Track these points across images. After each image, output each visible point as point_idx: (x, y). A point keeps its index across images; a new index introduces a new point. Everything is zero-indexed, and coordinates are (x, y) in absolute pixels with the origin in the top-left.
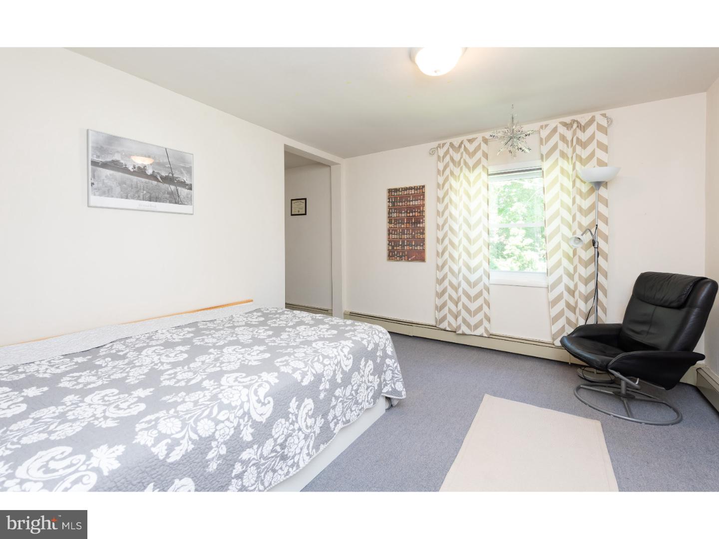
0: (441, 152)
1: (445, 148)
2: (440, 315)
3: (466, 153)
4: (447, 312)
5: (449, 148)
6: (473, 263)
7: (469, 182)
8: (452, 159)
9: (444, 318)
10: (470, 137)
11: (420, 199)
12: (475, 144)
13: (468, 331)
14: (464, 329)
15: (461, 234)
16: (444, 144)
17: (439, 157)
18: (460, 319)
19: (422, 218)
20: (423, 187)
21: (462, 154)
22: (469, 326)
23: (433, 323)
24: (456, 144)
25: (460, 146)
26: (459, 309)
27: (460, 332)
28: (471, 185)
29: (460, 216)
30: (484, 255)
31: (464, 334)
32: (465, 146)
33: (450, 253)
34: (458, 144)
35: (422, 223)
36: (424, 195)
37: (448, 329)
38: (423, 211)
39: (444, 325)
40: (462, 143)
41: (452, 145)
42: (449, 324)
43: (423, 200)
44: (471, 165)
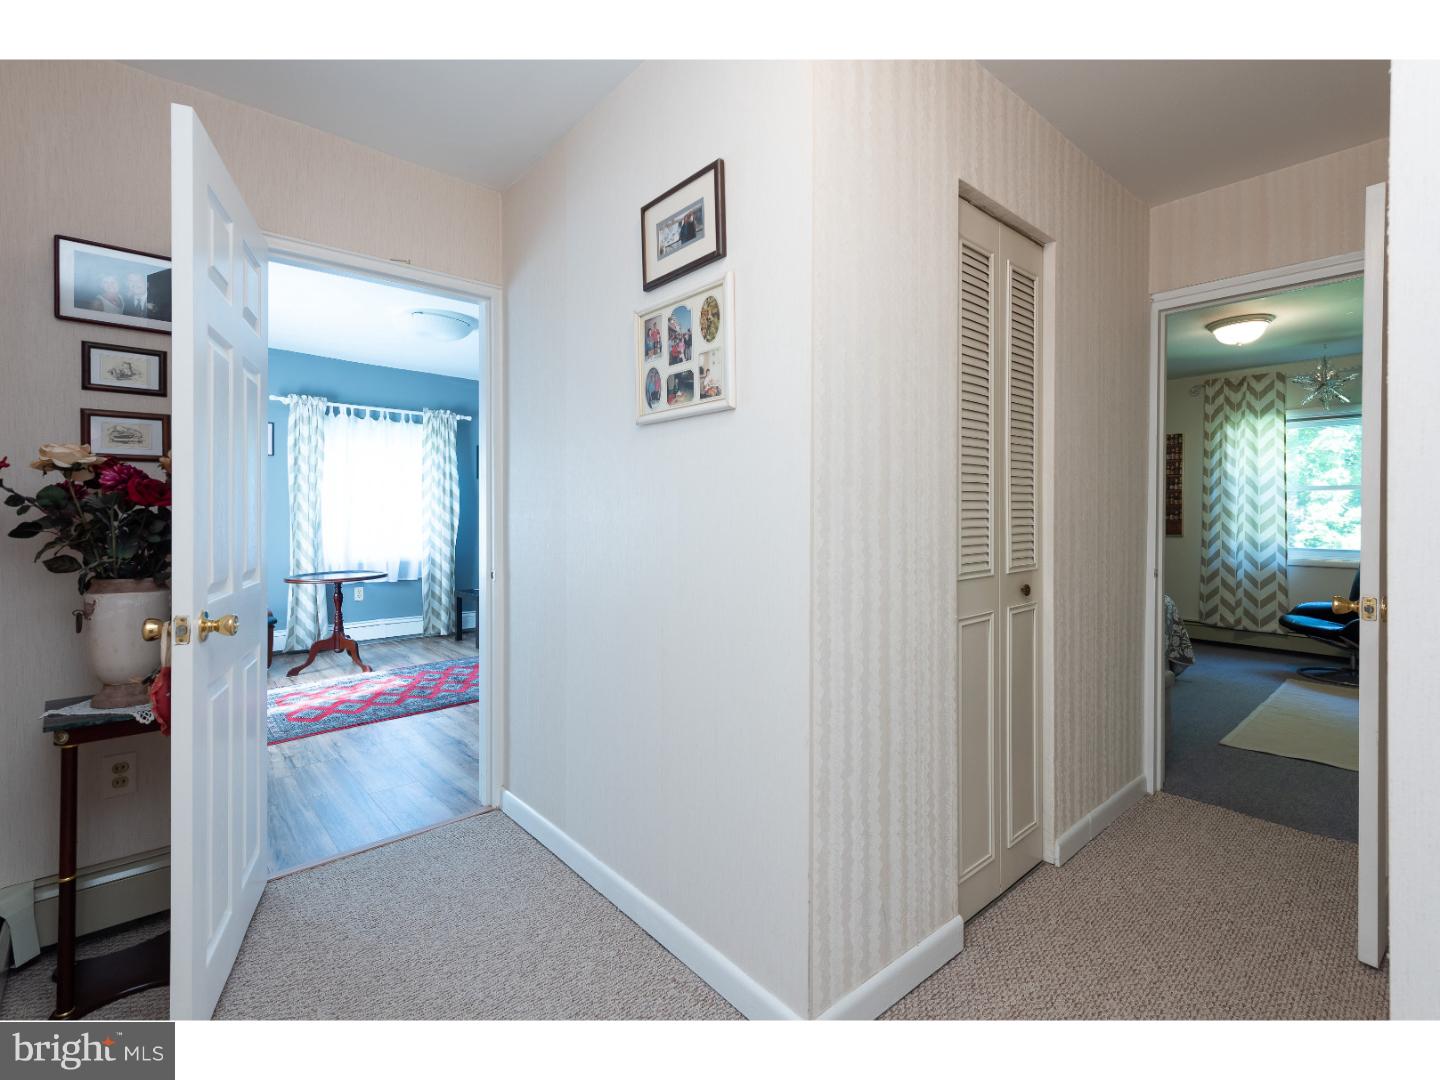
0: (1210, 392)
1: (1217, 386)
2: (1206, 607)
3: (1251, 393)
4: (1219, 602)
5: (1222, 387)
6: (1261, 538)
7: (1255, 431)
8: (1227, 400)
9: (1214, 610)
10: (1258, 371)
11: (1175, 453)
12: (1266, 382)
13: (1251, 627)
14: (1247, 623)
15: (1242, 500)
16: (1215, 381)
17: (1207, 397)
18: (1239, 612)
19: (1178, 478)
20: (1180, 435)
21: (1244, 394)
22: (1254, 620)
23: (1197, 619)
24: (1235, 382)
25: (1241, 384)
26: (1238, 598)
27: (1240, 627)
28: (1259, 434)
29: (1240, 475)
30: (1278, 526)
31: (1245, 631)
32: (1248, 385)
33: (1223, 524)
34: (1238, 382)
35: (1178, 483)
36: (1180, 448)
37: (1220, 624)
38: (1179, 468)
39: (1215, 619)
40: (1244, 379)
41: (1228, 383)
42: (1222, 618)
43: (1180, 453)
44: (1258, 409)
